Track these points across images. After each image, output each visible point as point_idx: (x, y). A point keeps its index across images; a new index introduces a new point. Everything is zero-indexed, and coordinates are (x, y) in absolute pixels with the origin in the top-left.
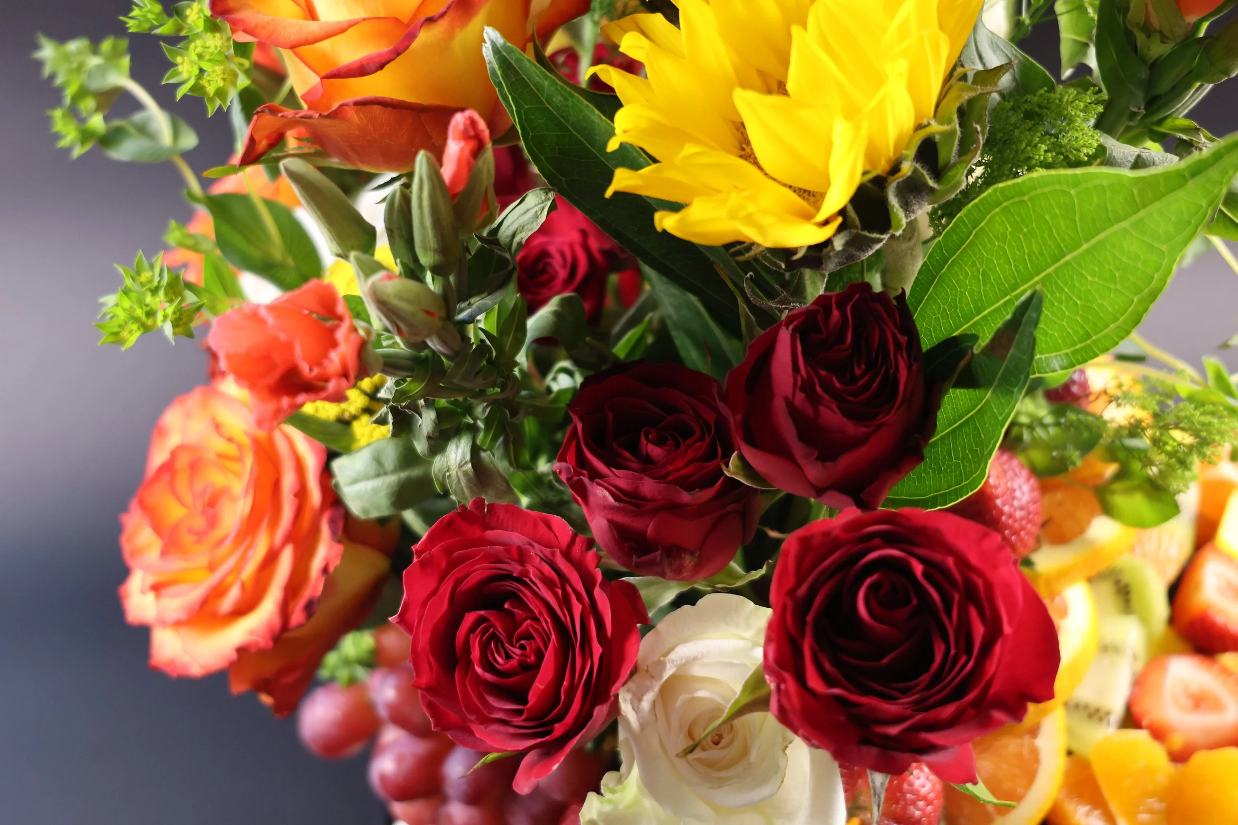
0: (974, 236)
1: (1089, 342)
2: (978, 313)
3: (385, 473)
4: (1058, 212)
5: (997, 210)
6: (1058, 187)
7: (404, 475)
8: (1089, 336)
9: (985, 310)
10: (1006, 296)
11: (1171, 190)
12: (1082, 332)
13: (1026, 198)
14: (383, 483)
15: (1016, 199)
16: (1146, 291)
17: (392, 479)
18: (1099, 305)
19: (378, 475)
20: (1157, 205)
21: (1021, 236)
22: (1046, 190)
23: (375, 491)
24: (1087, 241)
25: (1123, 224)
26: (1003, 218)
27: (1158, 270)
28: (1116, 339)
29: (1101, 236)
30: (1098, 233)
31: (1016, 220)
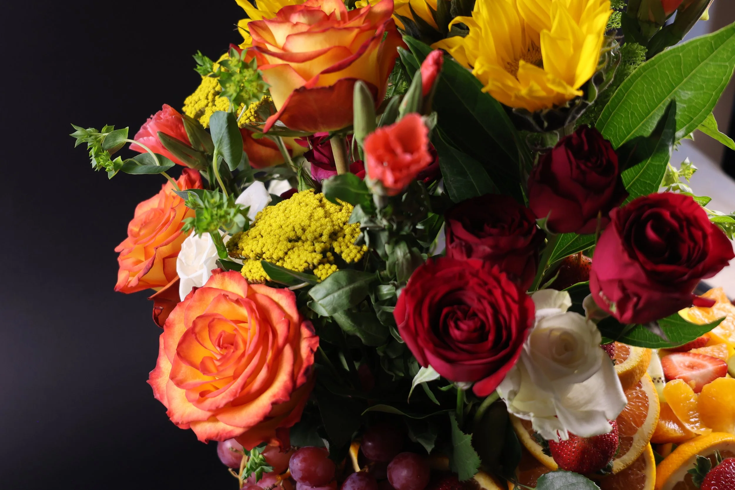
0: (627, 97)
1: (692, 122)
2: (628, 134)
3: (343, 287)
4: (673, 67)
5: (639, 78)
6: (673, 54)
7: (352, 286)
8: (692, 119)
9: (632, 131)
10: (643, 120)
11: (728, 38)
12: (688, 119)
13: (655, 66)
14: (343, 292)
15: (651, 69)
16: (719, 87)
17: (347, 289)
18: (696, 103)
19: (339, 289)
20: (722, 46)
21: (652, 87)
22: (667, 58)
23: (339, 296)
24: (686, 77)
25: (705, 61)
26: (642, 82)
27: (725, 75)
28: (705, 116)
29: (694, 71)
30: (692, 70)
31: (649, 80)
